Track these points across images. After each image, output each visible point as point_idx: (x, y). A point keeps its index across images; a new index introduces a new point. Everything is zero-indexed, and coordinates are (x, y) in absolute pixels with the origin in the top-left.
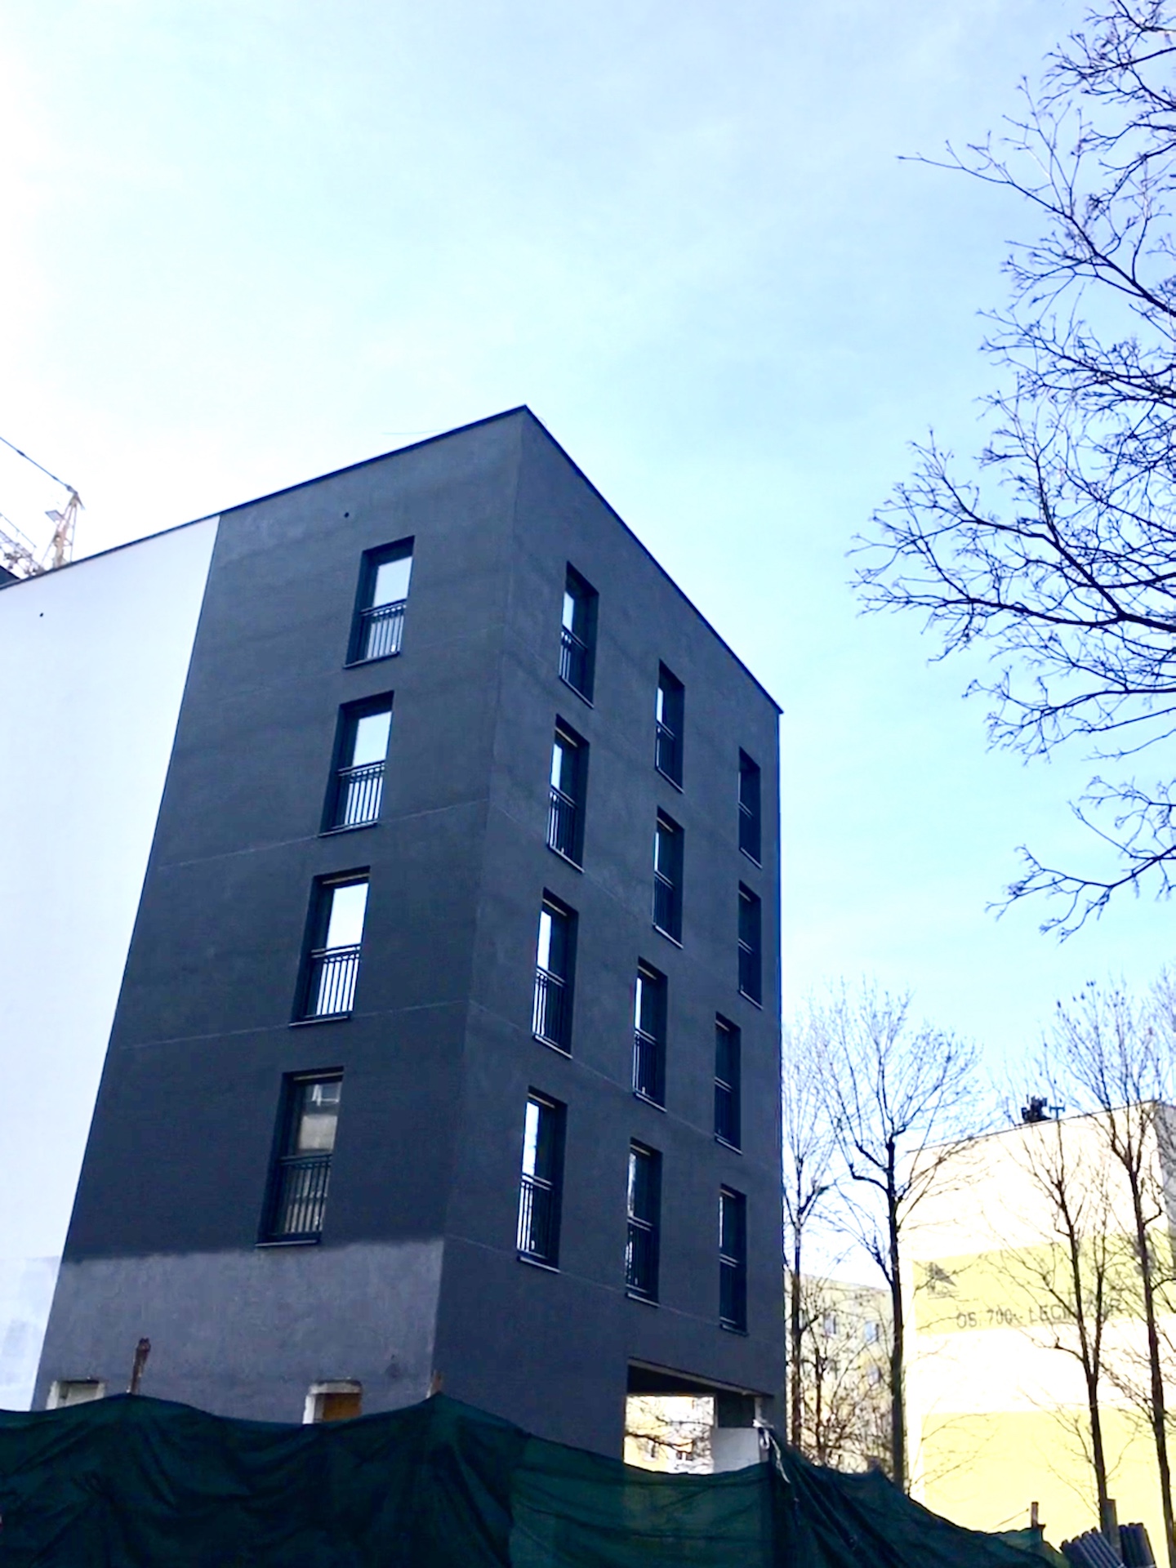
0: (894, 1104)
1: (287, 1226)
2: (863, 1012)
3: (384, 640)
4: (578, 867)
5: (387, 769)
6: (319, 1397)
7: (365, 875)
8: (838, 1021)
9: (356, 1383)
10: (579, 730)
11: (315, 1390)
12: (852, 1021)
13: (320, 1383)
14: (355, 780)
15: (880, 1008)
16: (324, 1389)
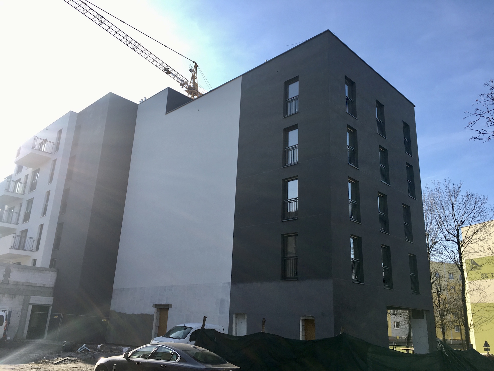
0: (458, 218)
1: (288, 275)
2: (446, 190)
3: (293, 108)
4: (358, 168)
5: (299, 146)
6: (303, 320)
7: (297, 178)
8: (438, 194)
9: (312, 317)
10: (353, 127)
11: (302, 318)
12: (442, 193)
13: (303, 316)
14: (290, 150)
15: (451, 188)
16: (304, 318)
